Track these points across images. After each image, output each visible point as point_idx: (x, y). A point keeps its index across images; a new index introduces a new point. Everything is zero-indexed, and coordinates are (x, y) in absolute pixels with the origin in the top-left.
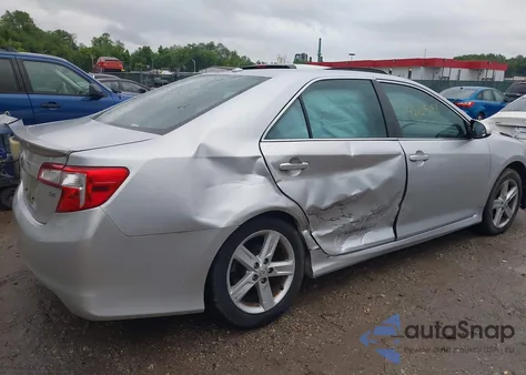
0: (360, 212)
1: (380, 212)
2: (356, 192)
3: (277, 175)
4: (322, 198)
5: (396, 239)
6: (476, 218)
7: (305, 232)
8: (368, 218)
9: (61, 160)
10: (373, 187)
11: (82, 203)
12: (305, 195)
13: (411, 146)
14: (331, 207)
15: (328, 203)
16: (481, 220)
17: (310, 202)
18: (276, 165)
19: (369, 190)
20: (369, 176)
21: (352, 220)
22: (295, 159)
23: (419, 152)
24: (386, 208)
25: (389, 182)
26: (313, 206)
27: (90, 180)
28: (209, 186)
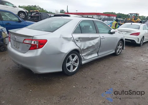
0: (91, 50)
1: (95, 50)
2: (91, 45)
3: (76, 42)
4: (84, 47)
5: (98, 56)
6: (114, 52)
7: (81, 54)
8: (93, 51)
9: (32, 38)
10: (94, 44)
11: (37, 48)
12: (81, 46)
13: (101, 35)
14: (86, 49)
15: (85, 48)
16: (115, 52)
17: (82, 48)
18: (76, 39)
19: (93, 45)
20: (93, 42)
21: (90, 52)
22: (79, 38)
23: (103, 37)
24: (96, 49)
25: (97, 43)
26: (82, 49)
27: (39, 42)
28: (62, 44)
